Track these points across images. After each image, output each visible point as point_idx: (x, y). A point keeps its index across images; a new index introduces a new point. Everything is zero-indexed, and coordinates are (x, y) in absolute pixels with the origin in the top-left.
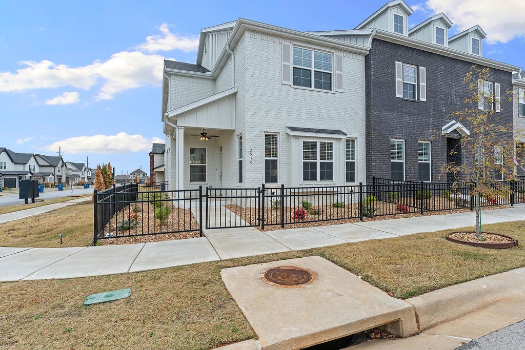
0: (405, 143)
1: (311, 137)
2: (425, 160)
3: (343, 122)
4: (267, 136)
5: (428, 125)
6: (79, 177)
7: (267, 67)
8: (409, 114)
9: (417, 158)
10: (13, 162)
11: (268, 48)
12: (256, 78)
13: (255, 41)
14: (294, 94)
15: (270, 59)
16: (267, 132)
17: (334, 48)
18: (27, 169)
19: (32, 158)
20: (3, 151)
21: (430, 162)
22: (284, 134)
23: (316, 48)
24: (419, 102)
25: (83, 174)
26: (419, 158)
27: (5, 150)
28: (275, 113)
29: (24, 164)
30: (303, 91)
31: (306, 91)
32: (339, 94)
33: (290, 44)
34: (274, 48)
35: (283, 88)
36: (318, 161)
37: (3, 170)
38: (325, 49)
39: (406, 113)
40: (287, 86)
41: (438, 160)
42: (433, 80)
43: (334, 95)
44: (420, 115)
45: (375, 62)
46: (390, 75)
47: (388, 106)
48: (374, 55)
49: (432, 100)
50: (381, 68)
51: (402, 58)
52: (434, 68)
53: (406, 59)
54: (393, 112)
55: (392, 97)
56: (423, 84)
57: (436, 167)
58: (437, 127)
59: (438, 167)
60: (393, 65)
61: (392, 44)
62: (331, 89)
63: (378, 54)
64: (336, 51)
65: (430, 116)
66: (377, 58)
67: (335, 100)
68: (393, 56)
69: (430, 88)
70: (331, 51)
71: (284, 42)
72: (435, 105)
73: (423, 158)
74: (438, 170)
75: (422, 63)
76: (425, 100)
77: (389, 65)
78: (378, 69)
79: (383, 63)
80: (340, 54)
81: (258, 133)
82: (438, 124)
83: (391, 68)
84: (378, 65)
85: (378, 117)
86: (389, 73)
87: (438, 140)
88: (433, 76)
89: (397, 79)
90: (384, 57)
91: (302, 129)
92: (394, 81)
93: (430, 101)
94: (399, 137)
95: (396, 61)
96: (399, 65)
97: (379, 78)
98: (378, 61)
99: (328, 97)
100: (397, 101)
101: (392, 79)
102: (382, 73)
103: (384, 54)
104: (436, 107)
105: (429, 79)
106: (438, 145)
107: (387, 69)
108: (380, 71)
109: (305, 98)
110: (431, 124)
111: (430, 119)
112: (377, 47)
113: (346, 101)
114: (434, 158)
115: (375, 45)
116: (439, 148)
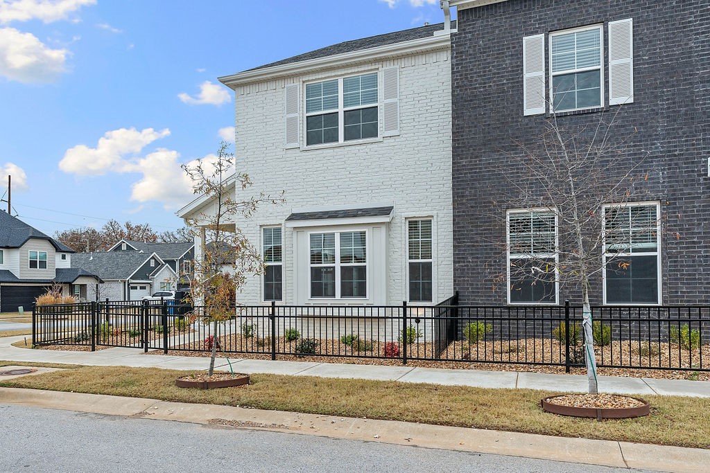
1: (322, 227)
3: (400, 189)
5: (647, 160)
7: (265, 130)
9: (598, 247)
11: (266, 101)
14: (305, 160)
15: (267, 117)
16: (264, 225)
17: (376, 61)
23: (343, 73)
24: (609, 109)
31: (325, 151)
32: (392, 140)
33: (299, 83)
34: (274, 97)
35: (288, 156)
36: (338, 265)
38: (360, 70)
40: (294, 151)
41: (688, 248)
42: (668, 39)
43: (381, 145)
44: (612, 140)
45: (462, 60)
46: (507, 72)
47: (501, 141)
48: (461, 45)
49: (663, 92)
50: (479, 65)
51: (545, 23)
52: (673, 7)
53: (559, 20)
54: (513, 150)
55: (513, 118)
56: (622, 62)
57: (681, 266)
58: (687, 159)
59: (687, 266)
60: (514, 47)
61: (513, 4)
62: (376, 135)
63: (470, 40)
64: (384, 63)
65: (656, 135)
66: (470, 47)
67: (383, 152)
68: (516, 28)
69: (655, 62)
70: (373, 67)
71: (289, 84)
72: (674, 103)
73: (632, 246)
74: (689, 275)
75: (621, 9)
76: (631, 100)
77: (503, 53)
78: (471, 70)
79: (484, 52)
80: (392, 67)
81: (251, 229)
82: (687, 150)
83: (509, 56)
84: (470, 62)
85: (471, 169)
86: (504, 68)
87: (689, 194)
88: (667, 30)
89: (526, 76)
90: (489, 40)
91: (310, 216)
92: (518, 82)
93: (656, 97)
94: (534, 203)
95: (527, 34)
96: (532, 44)
97: (475, 88)
98: (470, 55)
99: (368, 151)
100: (527, 124)
101: (512, 79)
102: (481, 76)
103: (488, 33)
104: (680, 107)
105: (650, 42)
106: (688, 207)
107: (497, 62)
108: (476, 73)
109: (325, 161)
110: (657, 157)
111: (654, 144)
112: (470, 25)
113: (406, 150)
114: (672, 243)
115: (464, 22)
116: (693, 216)
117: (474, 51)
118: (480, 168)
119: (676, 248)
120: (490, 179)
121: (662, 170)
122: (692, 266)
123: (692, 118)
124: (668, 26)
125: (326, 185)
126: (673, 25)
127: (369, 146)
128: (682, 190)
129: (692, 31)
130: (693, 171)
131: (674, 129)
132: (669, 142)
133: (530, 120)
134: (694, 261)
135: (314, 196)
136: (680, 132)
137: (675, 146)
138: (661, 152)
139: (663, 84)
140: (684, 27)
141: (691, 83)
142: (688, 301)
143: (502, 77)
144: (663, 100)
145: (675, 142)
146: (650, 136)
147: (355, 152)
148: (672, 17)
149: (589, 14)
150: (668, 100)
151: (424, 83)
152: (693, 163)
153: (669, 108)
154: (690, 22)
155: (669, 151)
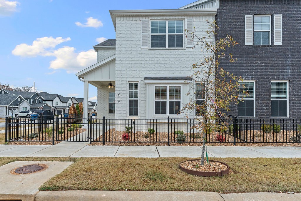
0: (256, 84)
1: (161, 83)
2: (280, 98)
4: (131, 84)
5: (285, 66)
6: (93, 109)
7: (131, 38)
8: (260, 58)
9: (270, 96)
10: (61, 101)
11: (132, 25)
12: (123, 47)
13: (122, 23)
14: (151, 54)
15: (133, 32)
16: (130, 81)
17: (184, 15)
18: (68, 105)
19: (70, 99)
20: (57, 96)
21: (288, 99)
22: (142, 82)
23: (169, 18)
24: (273, 46)
25: (95, 108)
26: (272, 96)
27: (58, 96)
28: (136, 68)
29: (66, 103)
30: (158, 51)
31: (160, 51)
32: (189, 49)
33: (148, 20)
34: (136, 24)
35: (143, 51)
36: (168, 100)
37: (57, 106)
38: (176, 18)
39: (256, 58)
40: (146, 49)
41: (298, 97)
42: (292, 24)
43: (185, 51)
44: (275, 57)
45: (222, 20)
46: (239, 27)
47: (236, 54)
48: (221, 14)
49: (291, 42)
50: (228, 23)
51: (252, 11)
52: (294, 13)
53: (257, 11)
54: (241, 58)
55: (241, 45)
56: (278, 29)
57: (296, 104)
58: (298, 66)
59: (297, 104)
60: (241, 18)
61: (241, 2)
62: (182, 47)
63: (225, 12)
64: (187, 17)
65: (288, 57)
66: (225, 15)
67: (186, 54)
68: (242, 11)
69: (288, 32)
70: (182, 18)
71: (143, 19)
72: (294, 47)
73: (279, 96)
74: (298, 107)
75: (278, 11)
76: (281, 44)
77: (237, 20)
78: (225, 24)
79: (230, 18)
80: (190, 19)
81: (124, 83)
82: (298, 64)
83: (240, 21)
84: (225, 21)
85: (225, 64)
86: (238, 26)
87: (298, 79)
88: (292, 21)
89: (246, 30)
90: (232, 14)
91: (155, 78)
92: (242, 32)
93: (288, 44)
94: (248, 78)
95: (246, 14)
96: (248, 18)
97: (227, 32)
98: (225, 18)
99: (179, 52)
100: (246, 48)
101: (241, 30)
102: (229, 27)
103: (232, 11)
104: (295, 48)
105: (287, 24)
106: (298, 83)
107: (235, 23)
108: (227, 26)
109: (160, 55)
110: (288, 65)
111: (288, 60)
112: (225, 7)
113: (195, 54)
114: (293, 96)
115: (223, 5)
116: (299, 86)
117: (226, 17)
118: (228, 64)
119: (294, 97)
120: (232, 68)
121: (290, 70)
122: (298, 104)
123: (299, 53)
124: (292, 19)
125: (160, 65)
126: (294, 19)
127: (180, 51)
128: (296, 77)
129: (299, 22)
130: (299, 71)
131: (294, 56)
132: (292, 60)
133: (247, 47)
134: (299, 102)
135: (155, 70)
136: (296, 57)
137: (294, 62)
138: (290, 63)
139: (291, 40)
140: (297, 21)
141: (299, 41)
142: (297, 116)
143: (237, 29)
144: (290, 45)
145: (294, 60)
146: (286, 57)
147: (174, 52)
148: (293, 16)
149: (267, 10)
150: (292, 45)
151: (203, 28)
152: (299, 68)
153: (292, 48)
154: (299, 19)
155: (292, 63)
